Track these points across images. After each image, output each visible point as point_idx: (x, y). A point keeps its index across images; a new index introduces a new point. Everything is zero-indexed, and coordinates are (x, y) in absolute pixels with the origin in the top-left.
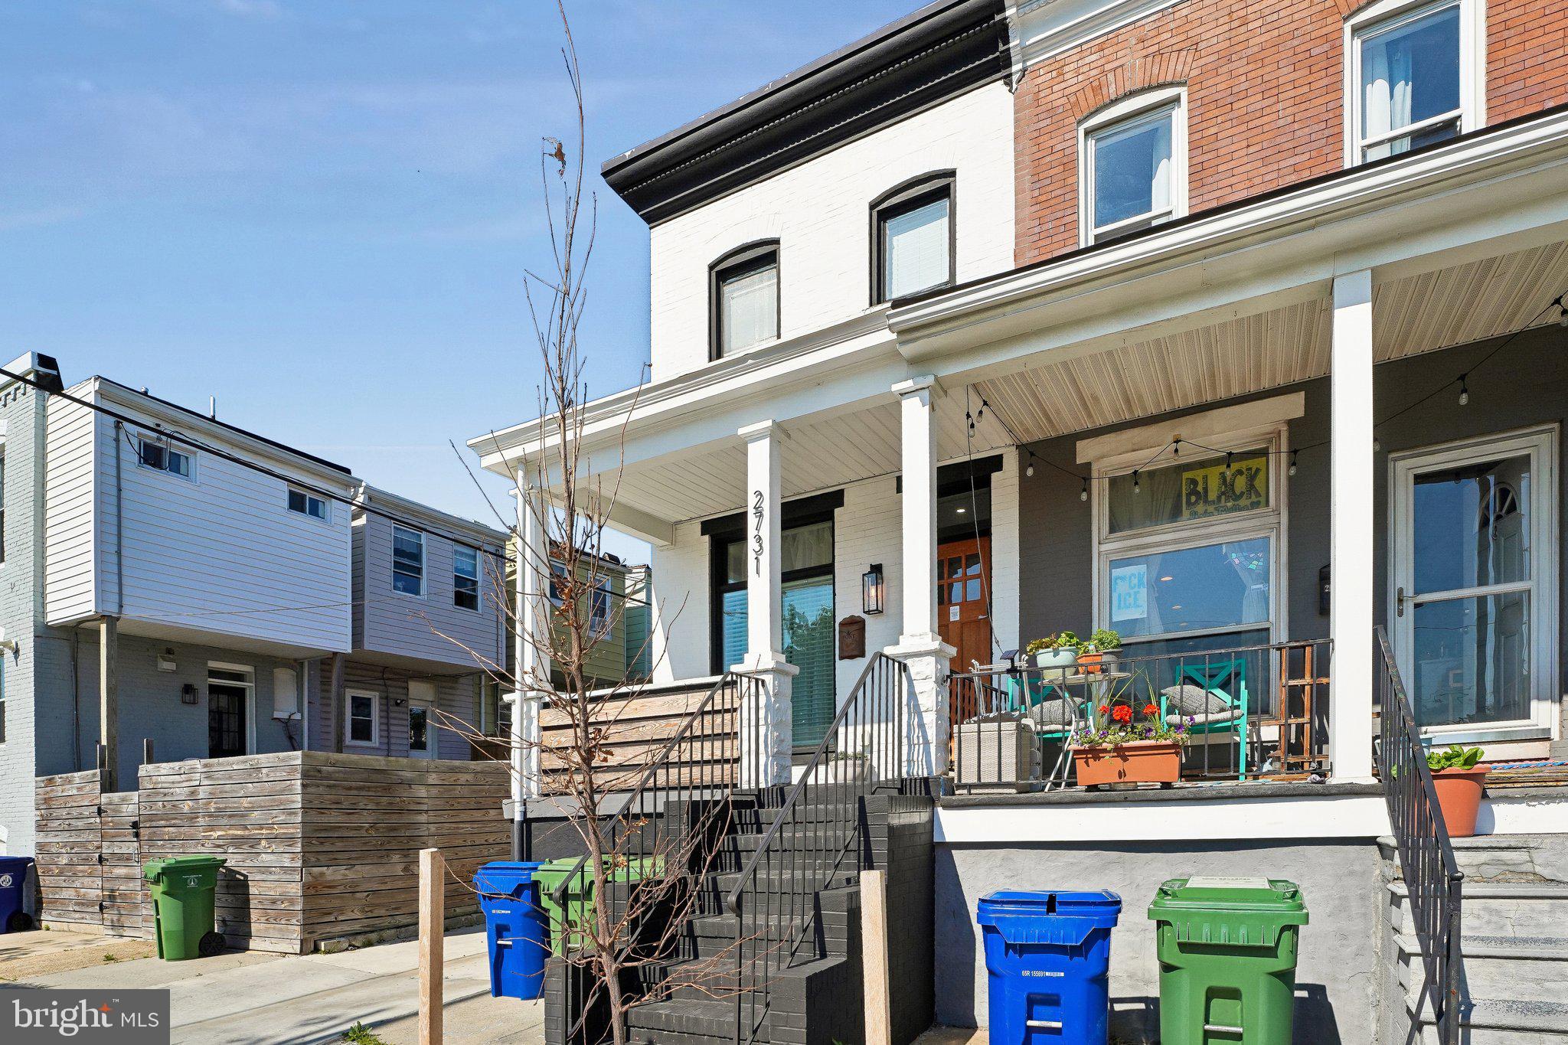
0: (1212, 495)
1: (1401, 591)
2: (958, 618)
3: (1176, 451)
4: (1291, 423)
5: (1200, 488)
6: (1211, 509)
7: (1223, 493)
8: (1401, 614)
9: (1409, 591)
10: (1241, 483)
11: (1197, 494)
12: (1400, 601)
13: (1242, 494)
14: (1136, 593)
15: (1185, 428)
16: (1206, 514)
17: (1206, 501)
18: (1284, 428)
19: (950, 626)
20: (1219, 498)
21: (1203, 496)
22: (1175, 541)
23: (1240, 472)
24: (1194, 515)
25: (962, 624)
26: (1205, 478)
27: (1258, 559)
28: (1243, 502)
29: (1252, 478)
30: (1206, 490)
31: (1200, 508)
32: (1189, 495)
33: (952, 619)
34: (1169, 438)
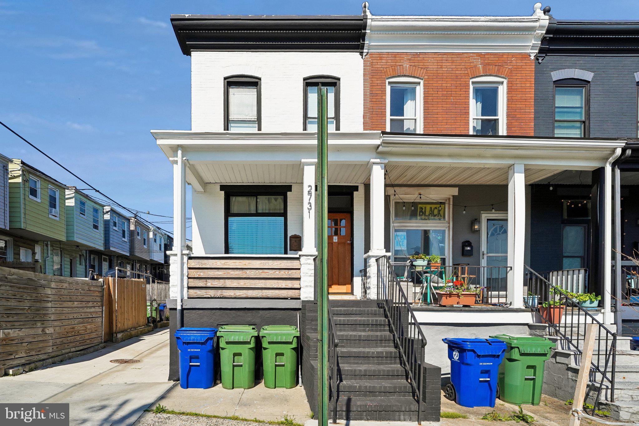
0: (427, 213)
1: (483, 252)
2: (337, 241)
3: (420, 198)
4: (453, 196)
5: (423, 210)
6: (426, 218)
7: (431, 214)
8: (483, 259)
9: (485, 252)
10: (436, 212)
11: (423, 212)
12: (483, 254)
13: (436, 215)
14: (403, 241)
15: (423, 190)
16: (425, 219)
17: (425, 215)
18: (451, 198)
19: (333, 243)
20: (429, 215)
21: (424, 213)
23: (436, 208)
24: (421, 219)
25: (338, 243)
26: (425, 208)
27: (440, 236)
28: (436, 218)
29: (439, 211)
30: (425, 211)
31: (423, 217)
32: (420, 212)
33: (334, 241)
34: (417, 193)
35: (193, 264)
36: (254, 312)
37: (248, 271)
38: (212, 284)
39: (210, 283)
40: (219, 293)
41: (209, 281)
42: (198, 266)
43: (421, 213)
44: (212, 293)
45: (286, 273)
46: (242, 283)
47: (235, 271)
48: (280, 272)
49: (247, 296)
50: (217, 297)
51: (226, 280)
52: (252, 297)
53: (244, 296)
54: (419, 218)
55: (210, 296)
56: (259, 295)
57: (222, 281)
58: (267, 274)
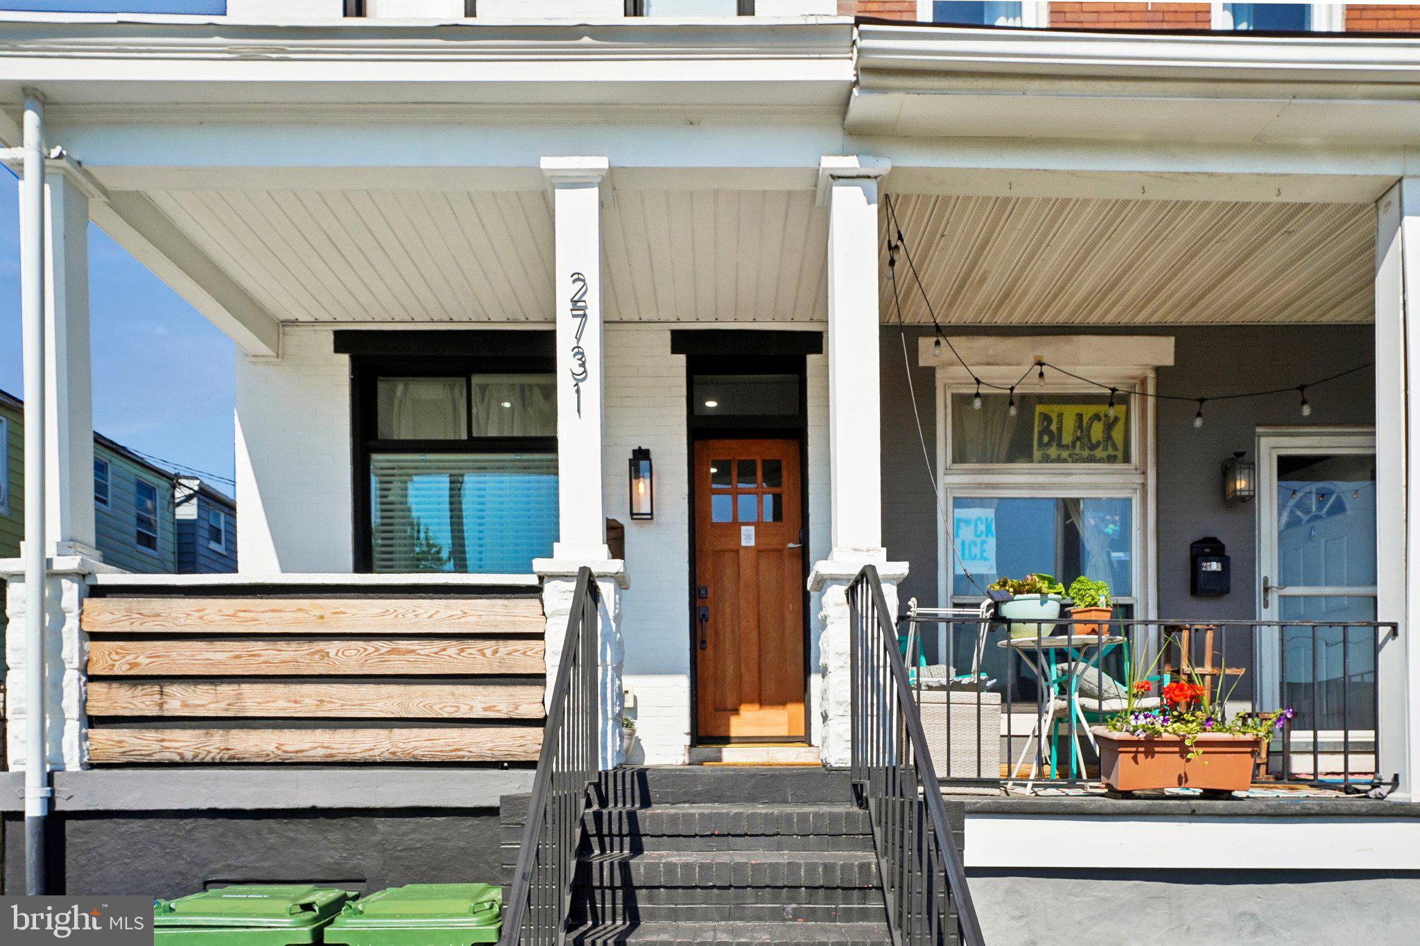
0: (1067, 439)
1: (1266, 579)
2: (752, 543)
3: (1041, 375)
4: (1159, 370)
5: (1054, 427)
6: (1065, 454)
7: (1078, 439)
8: (1266, 606)
9: (1274, 582)
10: (1097, 431)
11: (1051, 434)
12: (1266, 590)
13: (1098, 443)
14: (984, 542)
15: (1049, 349)
16: (1059, 460)
17: (1060, 445)
18: (1151, 375)
19: (741, 552)
20: (1074, 444)
21: (1056, 438)
22: (1032, 486)
23: (1097, 417)
24: (1046, 459)
25: (759, 551)
26: (1060, 416)
27: (1114, 522)
28: (1099, 453)
29: (1109, 426)
30: (1060, 429)
31: (1053, 451)
32: (1041, 434)
33: (744, 543)
34: (1031, 360)
35: (106, 617)
36: (353, 823)
37: (334, 647)
38: (185, 705)
39: (178, 700)
40: (214, 743)
41: (174, 690)
42: (125, 627)
43: (1046, 439)
44: (184, 742)
45: (488, 652)
46: (308, 700)
47: (282, 645)
48: (462, 650)
49: (331, 755)
50: (208, 759)
51: (246, 688)
52: (350, 758)
53: (318, 754)
54: (1037, 454)
55: (177, 759)
56: (376, 752)
57: (226, 689)
58: (411, 657)
